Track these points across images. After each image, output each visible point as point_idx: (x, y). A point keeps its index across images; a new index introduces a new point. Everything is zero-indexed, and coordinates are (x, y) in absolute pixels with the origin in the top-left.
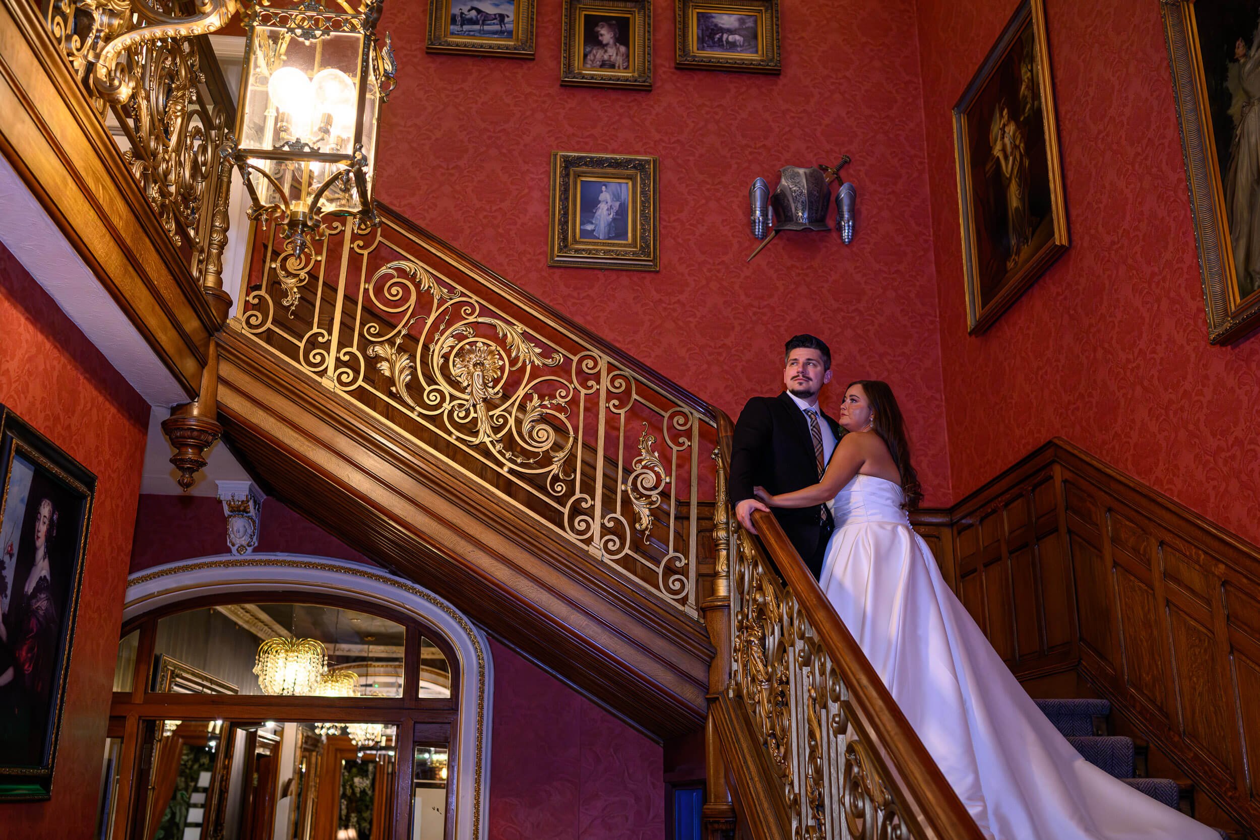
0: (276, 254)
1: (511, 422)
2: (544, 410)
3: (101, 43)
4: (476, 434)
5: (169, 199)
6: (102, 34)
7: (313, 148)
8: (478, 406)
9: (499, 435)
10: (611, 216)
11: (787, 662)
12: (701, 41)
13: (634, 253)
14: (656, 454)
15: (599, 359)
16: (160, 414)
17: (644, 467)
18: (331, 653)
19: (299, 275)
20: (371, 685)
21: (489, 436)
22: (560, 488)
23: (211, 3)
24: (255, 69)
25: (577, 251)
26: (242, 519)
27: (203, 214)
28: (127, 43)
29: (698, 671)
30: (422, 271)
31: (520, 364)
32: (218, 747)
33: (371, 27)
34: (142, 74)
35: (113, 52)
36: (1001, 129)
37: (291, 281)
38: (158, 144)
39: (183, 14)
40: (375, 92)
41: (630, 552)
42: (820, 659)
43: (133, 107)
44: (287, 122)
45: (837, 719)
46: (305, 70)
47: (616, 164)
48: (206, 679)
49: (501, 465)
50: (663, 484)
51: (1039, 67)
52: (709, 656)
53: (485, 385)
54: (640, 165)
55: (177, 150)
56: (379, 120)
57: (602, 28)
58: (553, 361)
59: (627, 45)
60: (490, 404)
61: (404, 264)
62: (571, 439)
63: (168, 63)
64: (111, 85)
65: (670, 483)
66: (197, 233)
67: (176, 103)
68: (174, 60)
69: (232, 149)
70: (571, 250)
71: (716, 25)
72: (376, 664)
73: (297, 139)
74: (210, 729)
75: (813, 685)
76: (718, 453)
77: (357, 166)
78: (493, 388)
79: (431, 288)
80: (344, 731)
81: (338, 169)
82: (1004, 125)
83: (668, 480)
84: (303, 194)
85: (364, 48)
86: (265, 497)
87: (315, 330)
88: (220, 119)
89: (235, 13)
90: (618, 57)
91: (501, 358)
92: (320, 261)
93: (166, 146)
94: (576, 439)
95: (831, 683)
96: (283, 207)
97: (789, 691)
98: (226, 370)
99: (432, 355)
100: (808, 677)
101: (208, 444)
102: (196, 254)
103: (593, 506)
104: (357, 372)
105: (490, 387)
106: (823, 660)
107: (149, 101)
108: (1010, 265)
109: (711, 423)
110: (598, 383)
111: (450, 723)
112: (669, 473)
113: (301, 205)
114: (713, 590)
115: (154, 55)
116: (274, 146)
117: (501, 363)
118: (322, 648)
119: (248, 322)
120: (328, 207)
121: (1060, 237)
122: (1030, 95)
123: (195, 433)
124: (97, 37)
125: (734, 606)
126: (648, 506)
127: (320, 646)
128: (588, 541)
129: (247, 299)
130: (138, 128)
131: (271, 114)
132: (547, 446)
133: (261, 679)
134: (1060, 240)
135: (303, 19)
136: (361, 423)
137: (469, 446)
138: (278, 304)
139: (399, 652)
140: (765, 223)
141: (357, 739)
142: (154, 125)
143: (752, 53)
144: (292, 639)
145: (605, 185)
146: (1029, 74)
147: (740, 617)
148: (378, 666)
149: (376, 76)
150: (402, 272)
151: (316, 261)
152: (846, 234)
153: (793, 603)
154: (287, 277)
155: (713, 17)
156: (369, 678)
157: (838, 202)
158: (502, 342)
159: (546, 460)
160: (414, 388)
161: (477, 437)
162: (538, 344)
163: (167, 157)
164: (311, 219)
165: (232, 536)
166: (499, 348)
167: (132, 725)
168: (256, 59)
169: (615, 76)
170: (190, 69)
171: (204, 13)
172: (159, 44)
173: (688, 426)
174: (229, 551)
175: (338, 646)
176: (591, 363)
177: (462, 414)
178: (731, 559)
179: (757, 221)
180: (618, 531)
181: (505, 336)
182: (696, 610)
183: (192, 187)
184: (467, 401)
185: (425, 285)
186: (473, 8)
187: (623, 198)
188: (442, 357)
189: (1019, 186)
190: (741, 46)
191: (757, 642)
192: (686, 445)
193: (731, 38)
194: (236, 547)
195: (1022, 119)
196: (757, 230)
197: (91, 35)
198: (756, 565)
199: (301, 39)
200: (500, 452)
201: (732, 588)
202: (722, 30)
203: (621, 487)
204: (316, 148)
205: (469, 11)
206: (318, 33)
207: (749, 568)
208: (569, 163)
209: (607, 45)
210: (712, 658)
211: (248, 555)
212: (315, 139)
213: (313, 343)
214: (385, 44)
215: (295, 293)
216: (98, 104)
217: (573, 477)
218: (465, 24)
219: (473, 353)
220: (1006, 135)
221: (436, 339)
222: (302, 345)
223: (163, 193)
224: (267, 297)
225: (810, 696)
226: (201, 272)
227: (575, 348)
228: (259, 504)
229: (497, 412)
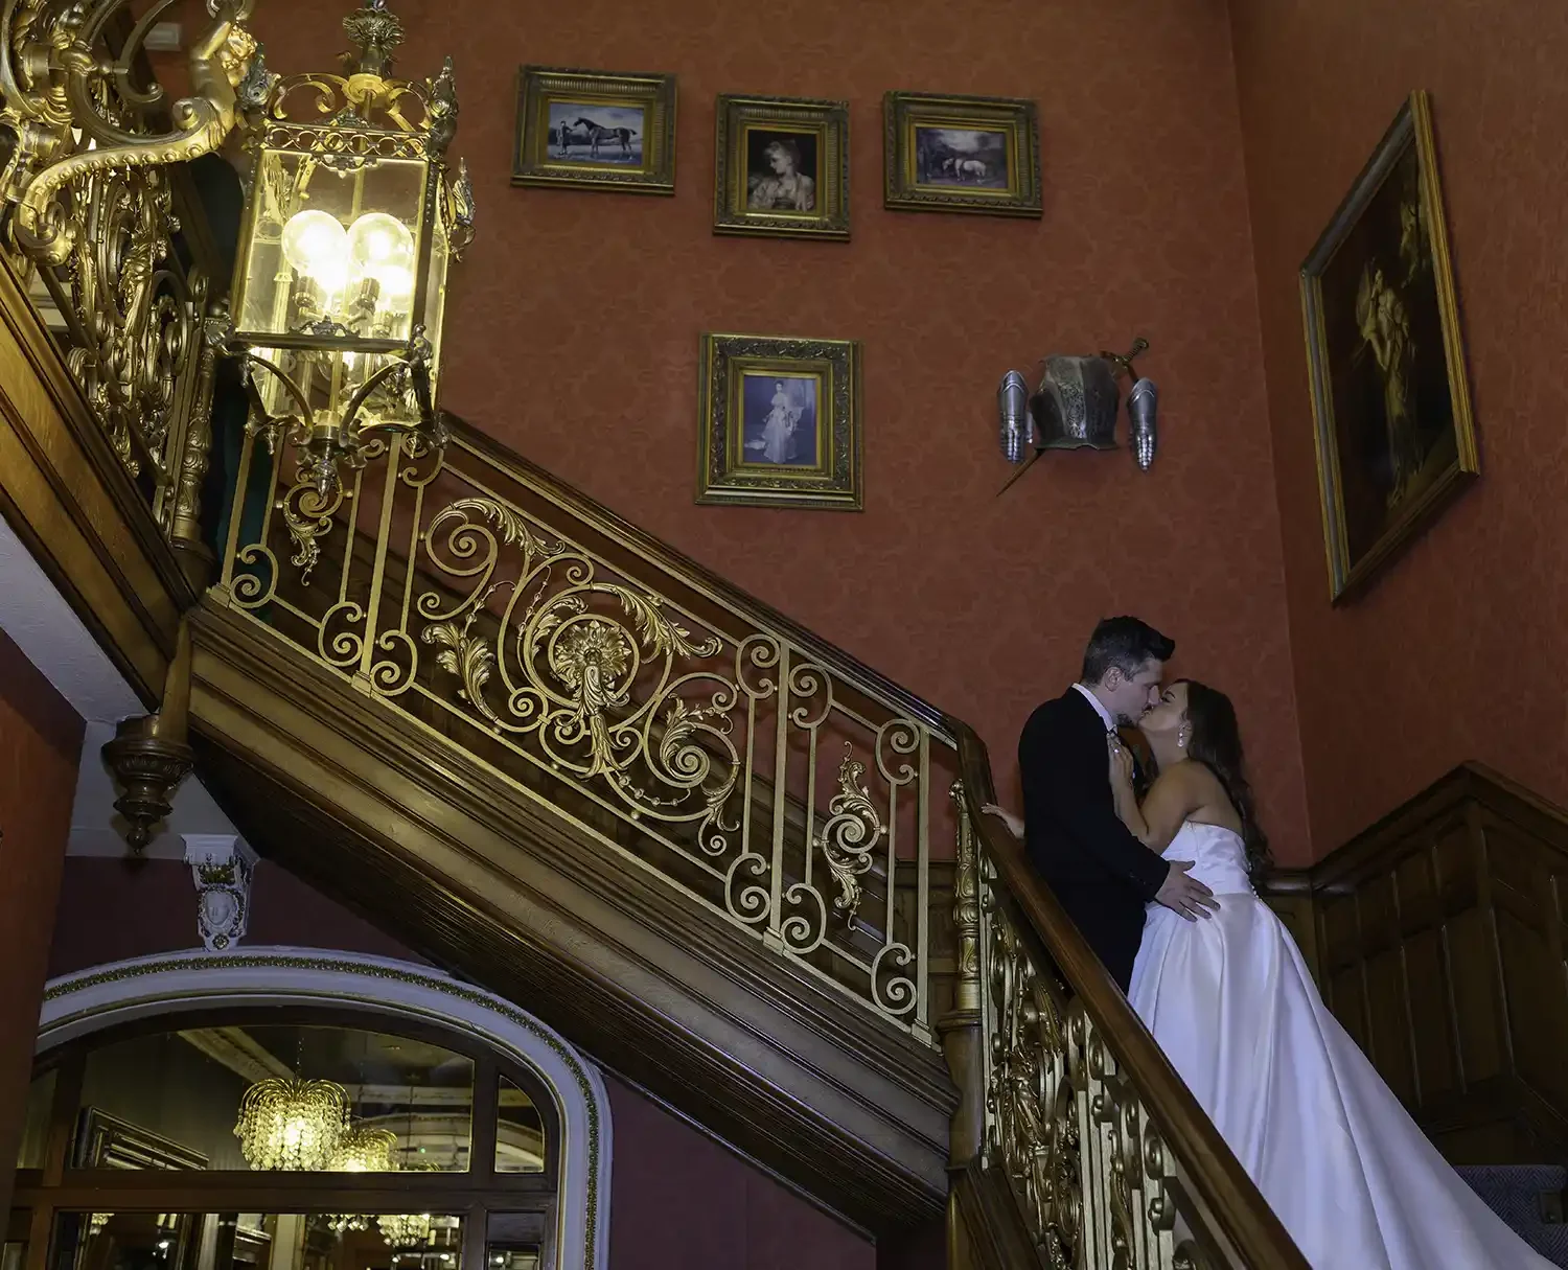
0: (283, 489)
1: (643, 742)
2: (695, 725)
3: (27, 174)
4: (589, 762)
5: (123, 407)
6: (28, 161)
7: (349, 331)
8: (592, 718)
9: (623, 764)
10: (790, 429)
11: (1076, 1115)
12: (923, 169)
13: (825, 484)
14: (865, 790)
15: (776, 646)
16: (100, 733)
17: (848, 811)
18: (356, 1099)
19: (317, 520)
20: (414, 1149)
21: (608, 765)
22: (718, 844)
23: (197, 116)
24: (261, 213)
25: (739, 481)
26: (223, 895)
27: (174, 429)
28: (67, 174)
29: (934, 1128)
30: (507, 513)
31: (656, 653)
32: (172, 1249)
33: (439, 150)
34: (87, 219)
35: (44, 186)
36: (1373, 300)
37: (306, 529)
38: (108, 323)
39: (149, 130)
40: (443, 247)
41: (826, 943)
42: (1128, 1111)
43: (71, 268)
44: (310, 292)
45: (1158, 1206)
46: (336, 215)
47: (798, 351)
48: (159, 1144)
49: (628, 810)
50: (876, 836)
51: (1429, 209)
52: (951, 1105)
53: (603, 686)
54: (833, 352)
55: (137, 332)
56: (447, 288)
57: (774, 150)
58: (706, 649)
59: (813, 177)
60: (610, 716)
61: (479, 503)
62: (735, 770)
63: (126, 201)
64: (41, 236)
65: (887, 835)
66: (163, 457)
67: (136, 261)
68: (135, 196)
69: (225, 333)
70: (730, 480)
71: (945, 146)
72: (423, 1116)
73: (326, 317)
74: (161, 1222)
75: (1118, 1155)
76: (960, 789)
77: (417, 358)
78: (615, 690)
79: (520, 538)
80: (373, 1225)
81: (385, 362)
82: (1377, 295)
83: (884, 830)
84: (333, 398)
85: (428, 182)
86: (258, 859)
87: (343, 603)
88: (201, 285)
89: (232, 130)
90: (799, 193)
91: (628, 645)
92: (351, 498)
93: (120, 326)
94: (742, 769)
95: (1147, 1149)
96: (302, 419)
97: (1080, 1159)
98: (204, 665)
99: (522, 641)
100: (1111, 1139)
101: (176, 780)
102: (161, 488)
103: (769, 872)
104: (406, 668)
105: (610, 690)
106: (1133, 1112)
107: (95, 259)
108: (1392, 501)
109: (949, 742)
110: (776, 683)
111: (543, 1212)
112: (885, 821)
113: (330, 416)
114: (955, 999)
115: (105, 190)
116: (290, 329)
117: (627, 652)
118: (342, 1094)
119: (238, 592)
120: (372, 420)
121: (1467, 460)
122: (1415, 253)
123: (154, 764)
124: (20, 165)
125: (989, 1025)
126: (854, 871)
127: (339, 1091)
128: (763, 926)
129: (238, 556)
130: (77, 299)
131: (284, 279)
132: (698, 779)
133: (246, 1144)
134: (1467, 463)
135: (336, 139)
136: (412, 746)
137: (578, 781)
138: (285, 563)
139: (462, 1097)
140: (1022, 439)
141: (393, 1236)
142: (102, 294)
143: (999, 187)
144: (295, 1080)
145: (782, 383)
146: (1413, 220)
147: (998, 1043)
148: (426, 1120)
149: (444, 223)
150: (476, 516)
151: (345, 498)
152: (1145, 454)
153: (1083, 1023)
154: (300, 522)
155: (940, 134)
156: (412, 1138)
157: (1132, 407)
158: (629, 621)
159: (697, 801)
160: (494, 691)
161: (590, 766)
162: (685, 623)
163: (120, 343)
164: (346, 437)
165: (205, 919)
166: (624, 630)
167: (42, 1222)
168: (263, 198)
169: (795, 220)
170: (158, 211)
171: (185, 130)
172: (113, 174)
173: (913, 747)
174: (201, 944)
175: (365, 1087)
176: (765, 653)
177: (568, 731)
178: (983, 951)
179: (1010, 435)
180: (807, 909)
181: (634, 612)
182: (929, 1032)
183: (157, 387)
184: (576, 710)
185: (510, 536)
186: (581, 121)
187: (808, 400)
188: (537, 644)
189: (1403, 383)
190: (982, 178)
191: (1026, 1083)
192: (911, 777)
193: (967, 165)
194: (213, 937)
195: (1403, 285)
196: (1010, 449)
197: (12, 161)
198: (1022, 964)
199: (332, 169)
200: (625, 789)
201: (984, 997)
202: (954, 154)
203: (812, 843)
204: (354, 332)
205: (576, 124)
206: (358, 159)
207: (1011, 966)
208: (725, 349)
209: (782, 175)
210: (956, 1107)
211: (231, 949)
212: (351, 318)
213: (338, 624)
214: (458, 176)
215: (311, 546)
216: (19, 264)
217: (738, 826)
218: (569, 144)
219: (584, 638)
220: (1381, 309)
221: (528, 615)
222: (321, 627)
223: (114, 397)
224: (268, 552)
225: (1114, 1168)
226: (167, 515)
227: (741, 629)
228: (249, 870)
229: (621, 727)
